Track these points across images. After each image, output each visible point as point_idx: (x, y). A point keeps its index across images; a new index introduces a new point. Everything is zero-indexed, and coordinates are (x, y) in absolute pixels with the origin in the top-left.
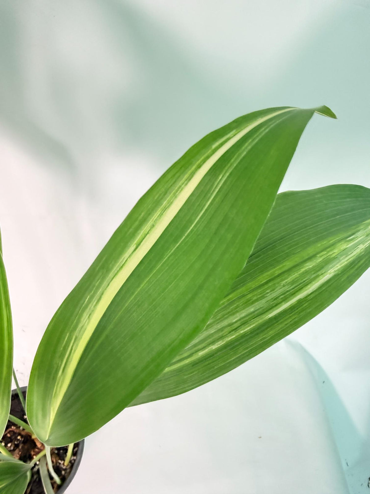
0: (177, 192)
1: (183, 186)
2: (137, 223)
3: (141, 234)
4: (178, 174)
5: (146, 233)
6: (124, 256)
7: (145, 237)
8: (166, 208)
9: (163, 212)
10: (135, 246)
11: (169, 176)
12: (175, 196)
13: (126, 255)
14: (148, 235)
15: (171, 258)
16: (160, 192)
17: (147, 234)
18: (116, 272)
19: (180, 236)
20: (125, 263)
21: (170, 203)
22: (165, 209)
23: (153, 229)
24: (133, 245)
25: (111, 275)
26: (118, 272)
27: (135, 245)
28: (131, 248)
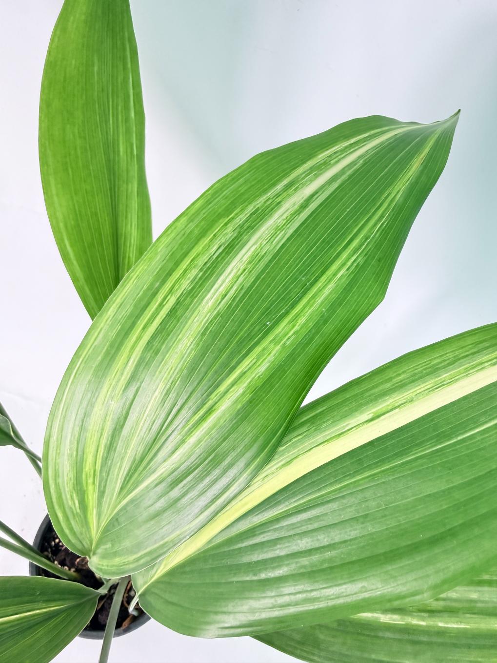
0: (472, 368)
1: (487, 364)
2: (388, 385)
3: (388, 403)
4: (487, 344)
5: (396, 405)
6: (349, 422)
7: (392, 410)
8: (444, 385)
9: (436, 388)
10: (370, 416)
11: (470, 340)
12: (467, 373)
13: (353, 421)
14: (397, 410)
15: (420, 462)
16: (444, 358)
17: (396, 408)
18: (328, 437)
19: (449, 437)
20: (345, 432)
21: (453, 381)
22: (441, 385)
23: (409, 405)
24: (369, 413)
25: (320, 438)
26: (331, 439)
27: (372, 414)
28: (363, 415)
